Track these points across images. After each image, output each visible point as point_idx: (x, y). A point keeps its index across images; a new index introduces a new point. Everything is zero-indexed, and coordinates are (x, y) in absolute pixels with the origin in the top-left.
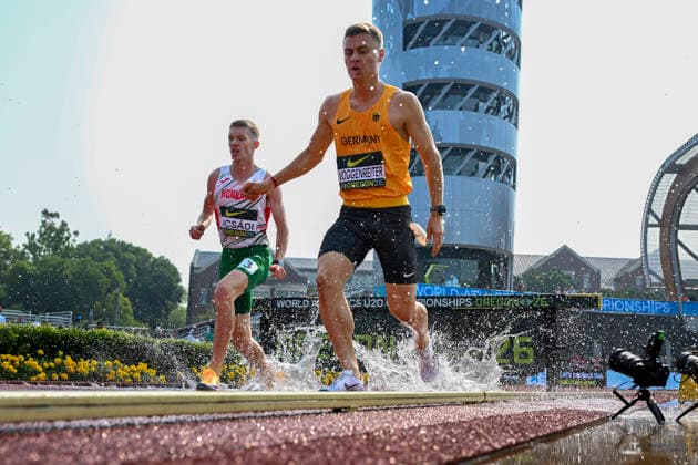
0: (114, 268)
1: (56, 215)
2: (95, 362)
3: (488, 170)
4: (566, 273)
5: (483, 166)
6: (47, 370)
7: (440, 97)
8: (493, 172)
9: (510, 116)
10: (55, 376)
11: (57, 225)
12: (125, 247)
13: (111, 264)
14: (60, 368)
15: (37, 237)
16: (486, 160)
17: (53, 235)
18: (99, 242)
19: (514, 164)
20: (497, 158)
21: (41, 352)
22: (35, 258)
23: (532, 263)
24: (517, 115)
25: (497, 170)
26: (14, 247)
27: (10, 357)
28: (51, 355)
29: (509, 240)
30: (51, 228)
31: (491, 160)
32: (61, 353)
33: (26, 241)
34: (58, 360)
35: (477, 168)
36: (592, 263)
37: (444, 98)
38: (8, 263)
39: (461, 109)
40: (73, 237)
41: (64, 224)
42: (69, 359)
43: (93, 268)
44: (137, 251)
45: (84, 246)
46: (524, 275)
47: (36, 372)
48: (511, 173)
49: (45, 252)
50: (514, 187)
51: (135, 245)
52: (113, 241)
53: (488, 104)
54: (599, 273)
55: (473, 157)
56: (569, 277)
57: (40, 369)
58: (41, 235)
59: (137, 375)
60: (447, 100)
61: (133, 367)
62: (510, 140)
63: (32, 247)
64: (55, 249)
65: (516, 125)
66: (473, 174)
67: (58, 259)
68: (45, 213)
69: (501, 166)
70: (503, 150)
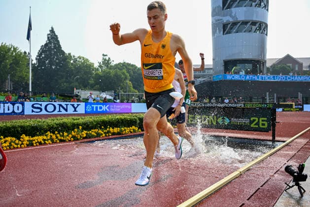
0: (125, 72)
1: (106, 55)
2: (119, 129)
3: (256, 29)
4: (288, 65)
5: (254, 28)
6: (105, 133)
7: (237, 3)
8: (258, 30)
9: (265, 6)
10: (107, 135)
11: (107, 59)
12: (129, 64)
13: (125, 71)
14: (109, 132)
15: (102, 63)
16: (255, 25)
17: (106, 62)
18: (120, 63)
19: (267, 26)
20: (260, 24)
21: (103, 127)
22: (102, 70)
23: (274, 62)
24: (268, 6)
25: (260, 29)
26: (95, 67)
27: (94, 130)
28: (106, 128)
29: (264, 55)
30: (105, 60)
31: (257, 25)
32: (109, 127)
33: (98, 65)
34: (108, 129)
35: (252, 29)
36: (299, 60)
37: (238, 3)
38: (94, 72)
39: (245, 6)
40: (112, 62)
41: (109, 58)
42: (111, 129)
43: (119, 72)
44: (133, 66)
45: (116, 65)
46: (271, 67)
47: (102, 134)
48: (266, 29)
49: (104, 68)
50: (267, 35)
51: (132, 64)
52: (125, 63)
53: (256, 3)
54: (302, 64)
55: (250, 25)
56: (289, 67)
57: (103, 133)
58: (103, 62)
59: (132, 131)
60: (239, 4)
61: (131, 128)
62: (265, 16)
63: (100, 66)
64: (107, 66)
65: (267, 10)
66: (250, 31)
67: (108, 70)
68: (103, 55)
69: (262, 27)
70: (262, 21)
